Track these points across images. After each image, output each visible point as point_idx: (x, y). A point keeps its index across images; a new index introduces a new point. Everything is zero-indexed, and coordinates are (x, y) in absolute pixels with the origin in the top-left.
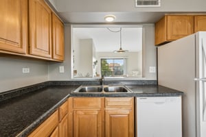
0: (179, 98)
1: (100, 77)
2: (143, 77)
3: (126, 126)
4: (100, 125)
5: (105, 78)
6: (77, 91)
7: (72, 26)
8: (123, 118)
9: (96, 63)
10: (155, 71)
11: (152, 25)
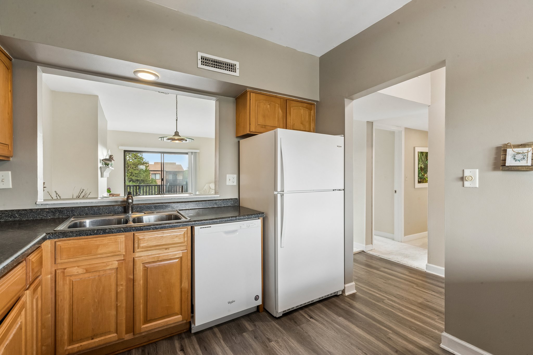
0: (258, 223)
1: (122, 196)
2: (216, 193)
3: (175, 279)
4: (122, 288)
5: (135, 198)
6: (62, 227)
7: (39, 68)
8: (171, 265)
9: (107, 162)
10: (235, 183)
11: (231, 99)
